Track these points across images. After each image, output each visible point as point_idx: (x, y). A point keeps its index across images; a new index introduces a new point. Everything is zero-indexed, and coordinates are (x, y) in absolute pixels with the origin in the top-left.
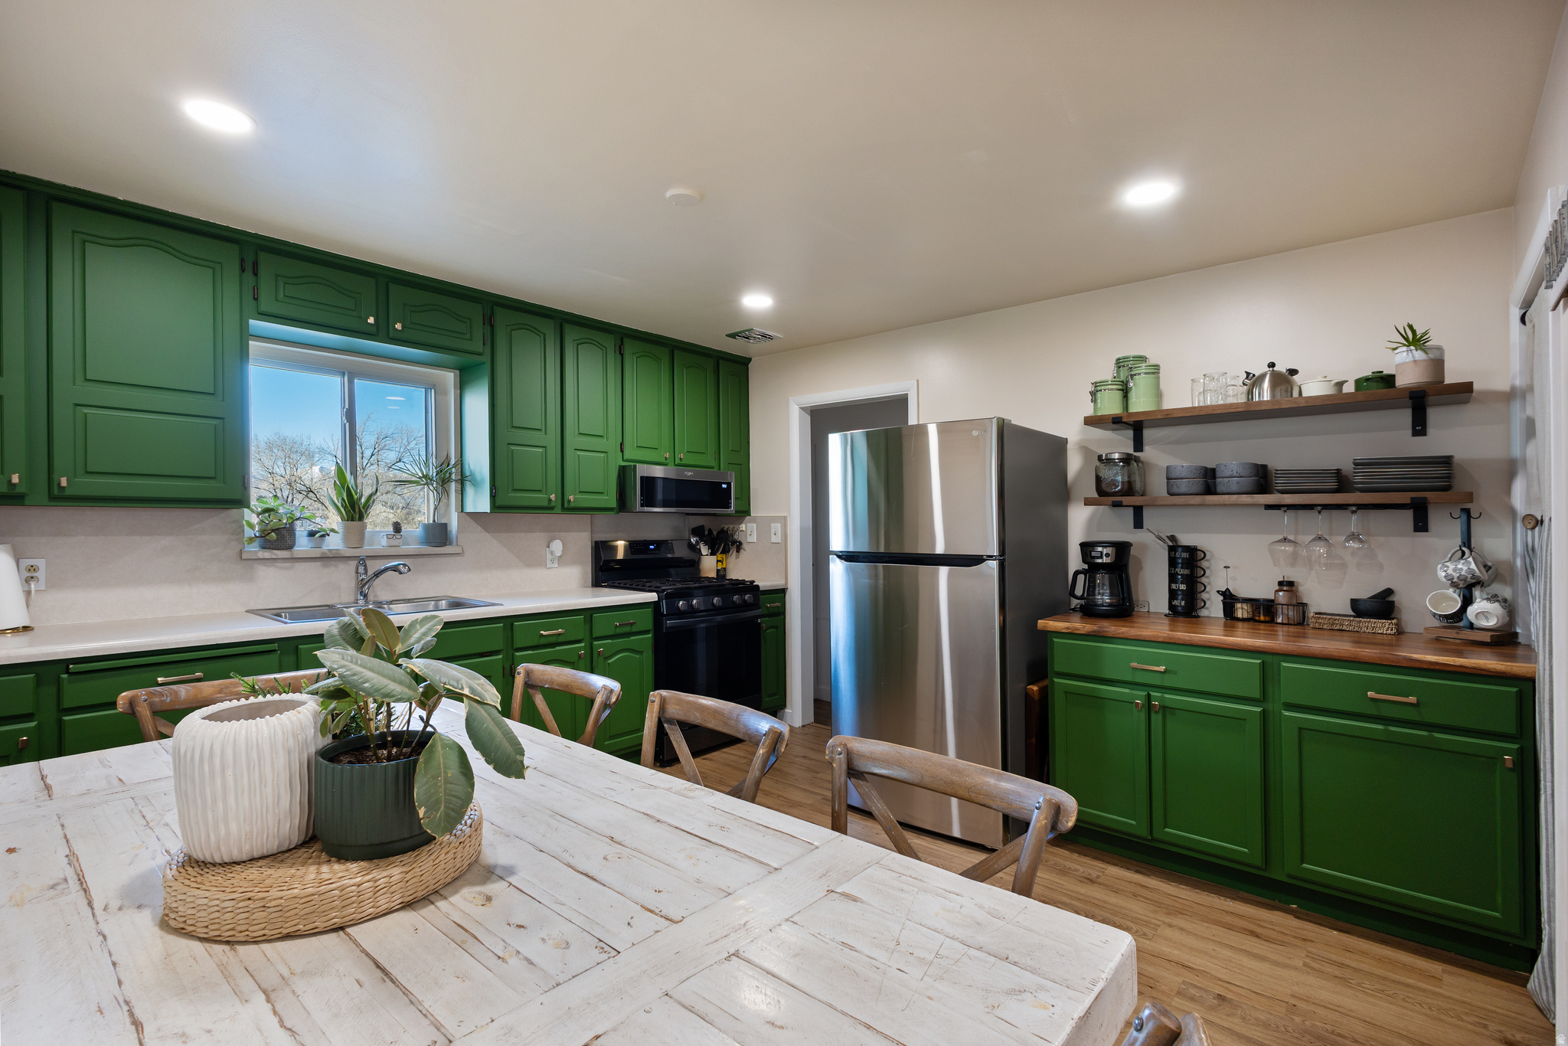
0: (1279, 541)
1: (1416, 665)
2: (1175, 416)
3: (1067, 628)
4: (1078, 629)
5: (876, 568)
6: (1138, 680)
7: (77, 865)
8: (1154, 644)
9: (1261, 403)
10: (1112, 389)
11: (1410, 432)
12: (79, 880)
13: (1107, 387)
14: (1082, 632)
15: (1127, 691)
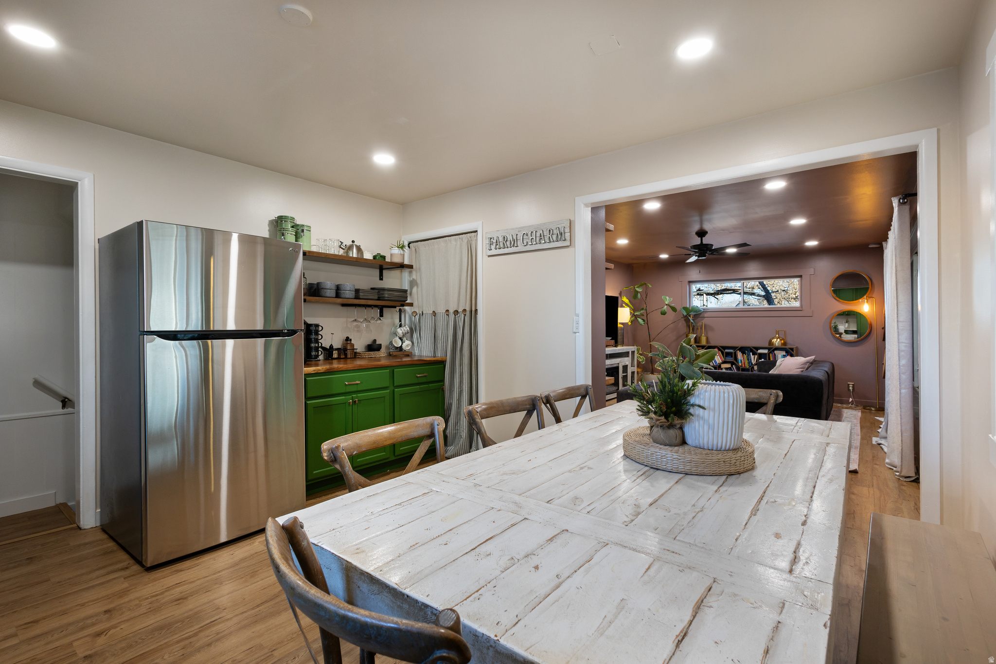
0: (354, 321)
1: (429, 362)
2: (330, 257)
3: (314, 371)
4: (319, 370)
5: (198, 342)
6: (348, 390)
7: (756, 506)
8: (352, 371)
9: (352, 257)
10: (291, 234)
11: (379, 278)
12: (762, 499)
13: (289, 232)
14: (322, 371)
15: (343, 397)
